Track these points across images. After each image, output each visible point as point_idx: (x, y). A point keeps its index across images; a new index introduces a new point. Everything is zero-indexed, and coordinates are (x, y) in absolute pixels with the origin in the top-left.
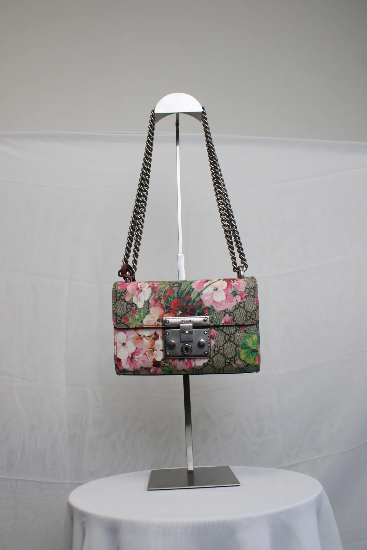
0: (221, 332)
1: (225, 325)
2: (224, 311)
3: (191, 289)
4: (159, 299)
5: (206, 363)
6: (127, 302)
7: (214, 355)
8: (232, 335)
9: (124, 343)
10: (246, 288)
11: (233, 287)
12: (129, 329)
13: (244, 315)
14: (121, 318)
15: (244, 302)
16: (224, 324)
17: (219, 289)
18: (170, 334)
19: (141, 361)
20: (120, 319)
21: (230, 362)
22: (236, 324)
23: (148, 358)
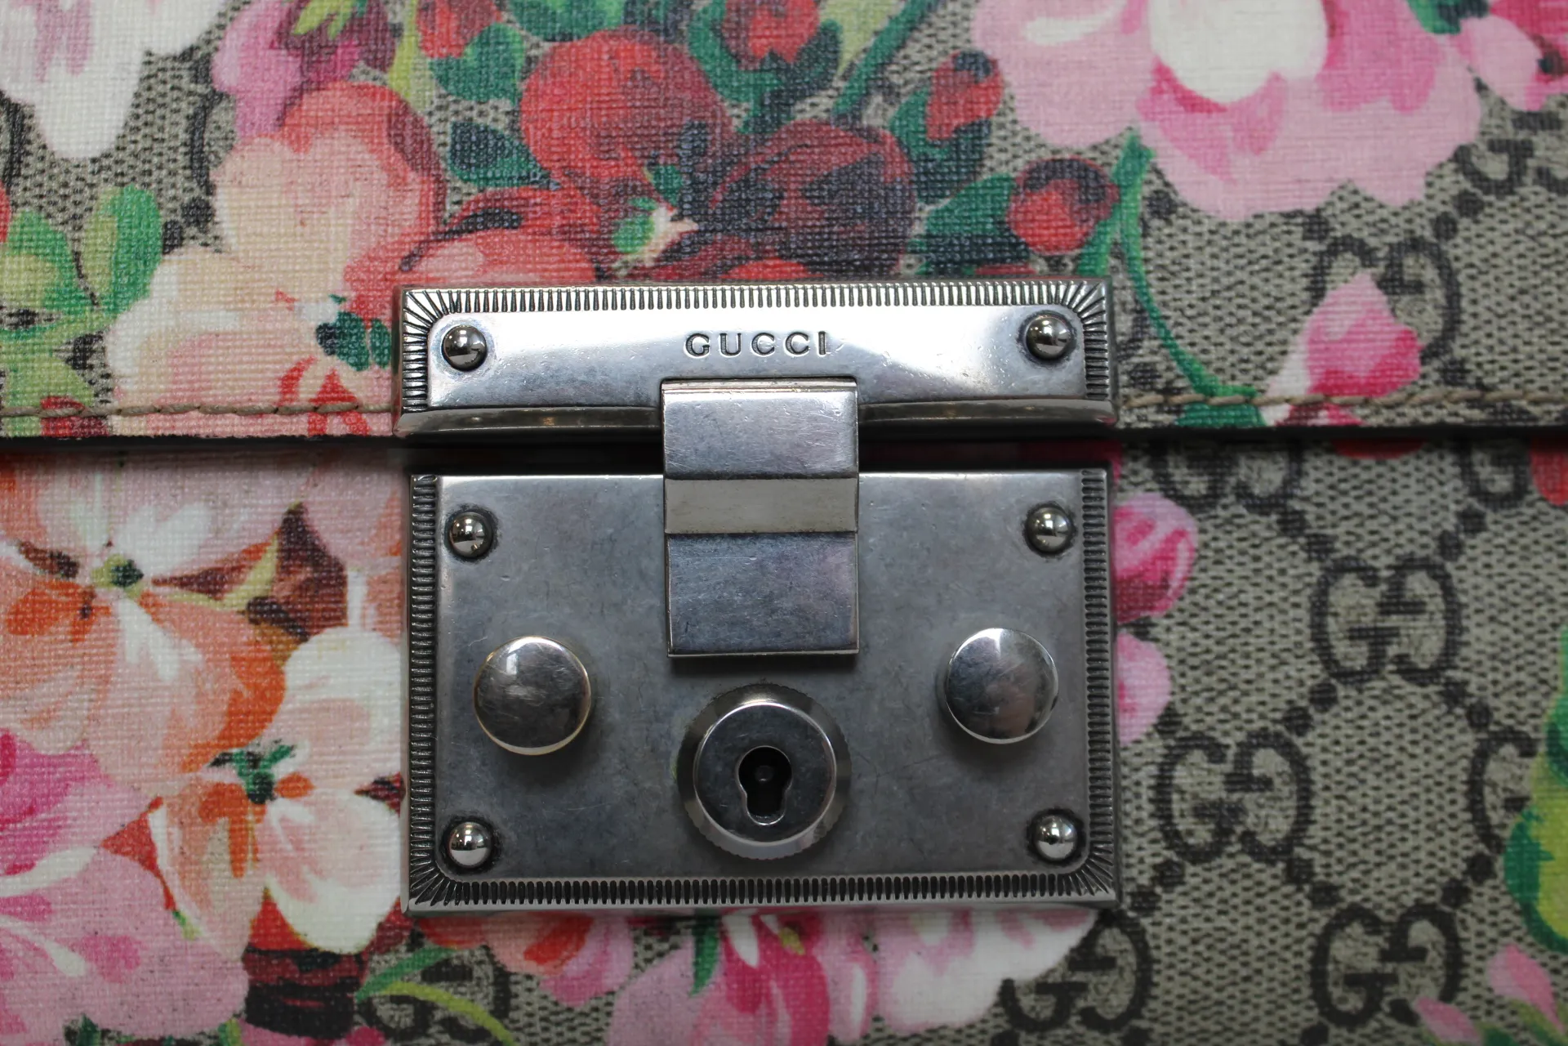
0: (1263, 525)
1: (1323, 419)
2: (1316, 224)
5: (1042, 987)
7: (1167, 875)
8: (1419, 585)
16: (1308, 407)
18: (504, 533)
21: (1389, 968)
22: (1477, 414)
23: (181, 906)
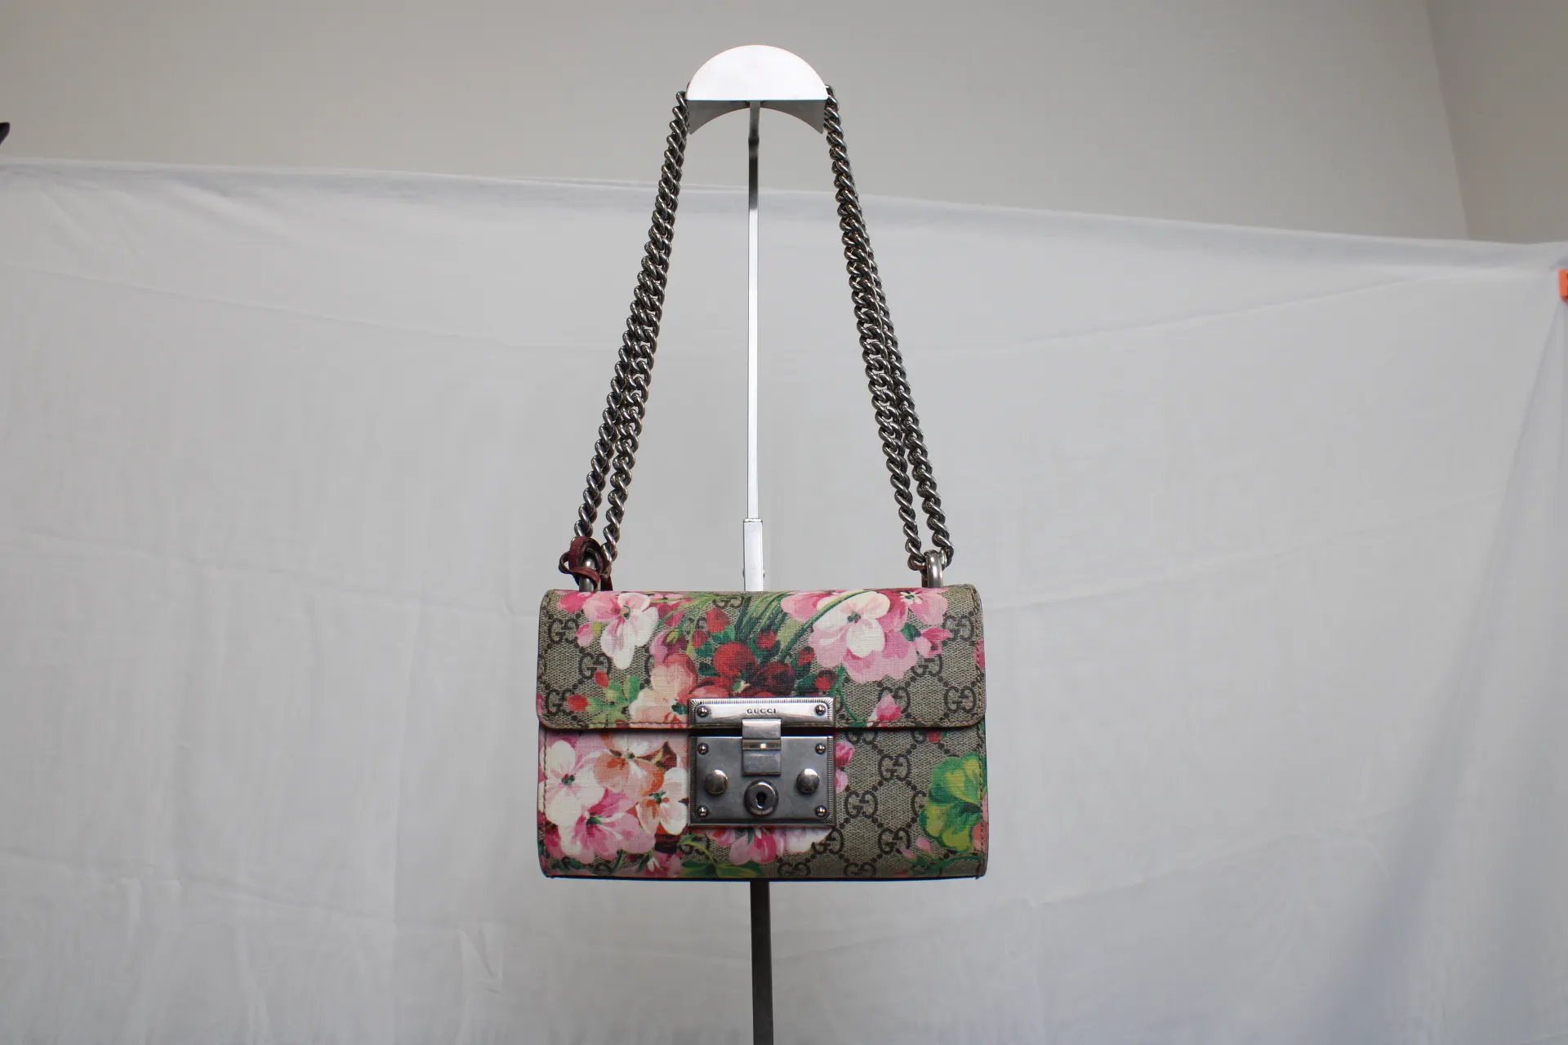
0: (869, 747)
1: (880, 725)
2: (880, 684)
3: (780, 616)
4: (682, 642)
5: (821, 844)
6: (582, 650)
7: (847, 821)
8: (902, 760)
9: (570, 775)
10: (947, 617)
11: (907, 611)
12: (584, 732)
13: (940, 696)
14: (563, 699)
15: (939, 656)
16: (877, 723)
17: (865, 617)
18: (710, 747)
19: (618, 832)
20: (557, 702)
21: (895, 841)
22: (913, 724)
23: (643, 825)
